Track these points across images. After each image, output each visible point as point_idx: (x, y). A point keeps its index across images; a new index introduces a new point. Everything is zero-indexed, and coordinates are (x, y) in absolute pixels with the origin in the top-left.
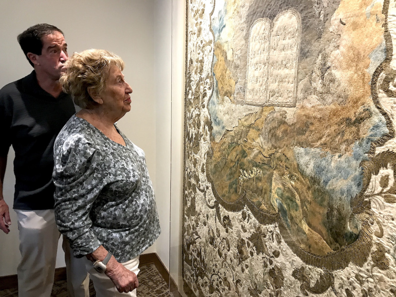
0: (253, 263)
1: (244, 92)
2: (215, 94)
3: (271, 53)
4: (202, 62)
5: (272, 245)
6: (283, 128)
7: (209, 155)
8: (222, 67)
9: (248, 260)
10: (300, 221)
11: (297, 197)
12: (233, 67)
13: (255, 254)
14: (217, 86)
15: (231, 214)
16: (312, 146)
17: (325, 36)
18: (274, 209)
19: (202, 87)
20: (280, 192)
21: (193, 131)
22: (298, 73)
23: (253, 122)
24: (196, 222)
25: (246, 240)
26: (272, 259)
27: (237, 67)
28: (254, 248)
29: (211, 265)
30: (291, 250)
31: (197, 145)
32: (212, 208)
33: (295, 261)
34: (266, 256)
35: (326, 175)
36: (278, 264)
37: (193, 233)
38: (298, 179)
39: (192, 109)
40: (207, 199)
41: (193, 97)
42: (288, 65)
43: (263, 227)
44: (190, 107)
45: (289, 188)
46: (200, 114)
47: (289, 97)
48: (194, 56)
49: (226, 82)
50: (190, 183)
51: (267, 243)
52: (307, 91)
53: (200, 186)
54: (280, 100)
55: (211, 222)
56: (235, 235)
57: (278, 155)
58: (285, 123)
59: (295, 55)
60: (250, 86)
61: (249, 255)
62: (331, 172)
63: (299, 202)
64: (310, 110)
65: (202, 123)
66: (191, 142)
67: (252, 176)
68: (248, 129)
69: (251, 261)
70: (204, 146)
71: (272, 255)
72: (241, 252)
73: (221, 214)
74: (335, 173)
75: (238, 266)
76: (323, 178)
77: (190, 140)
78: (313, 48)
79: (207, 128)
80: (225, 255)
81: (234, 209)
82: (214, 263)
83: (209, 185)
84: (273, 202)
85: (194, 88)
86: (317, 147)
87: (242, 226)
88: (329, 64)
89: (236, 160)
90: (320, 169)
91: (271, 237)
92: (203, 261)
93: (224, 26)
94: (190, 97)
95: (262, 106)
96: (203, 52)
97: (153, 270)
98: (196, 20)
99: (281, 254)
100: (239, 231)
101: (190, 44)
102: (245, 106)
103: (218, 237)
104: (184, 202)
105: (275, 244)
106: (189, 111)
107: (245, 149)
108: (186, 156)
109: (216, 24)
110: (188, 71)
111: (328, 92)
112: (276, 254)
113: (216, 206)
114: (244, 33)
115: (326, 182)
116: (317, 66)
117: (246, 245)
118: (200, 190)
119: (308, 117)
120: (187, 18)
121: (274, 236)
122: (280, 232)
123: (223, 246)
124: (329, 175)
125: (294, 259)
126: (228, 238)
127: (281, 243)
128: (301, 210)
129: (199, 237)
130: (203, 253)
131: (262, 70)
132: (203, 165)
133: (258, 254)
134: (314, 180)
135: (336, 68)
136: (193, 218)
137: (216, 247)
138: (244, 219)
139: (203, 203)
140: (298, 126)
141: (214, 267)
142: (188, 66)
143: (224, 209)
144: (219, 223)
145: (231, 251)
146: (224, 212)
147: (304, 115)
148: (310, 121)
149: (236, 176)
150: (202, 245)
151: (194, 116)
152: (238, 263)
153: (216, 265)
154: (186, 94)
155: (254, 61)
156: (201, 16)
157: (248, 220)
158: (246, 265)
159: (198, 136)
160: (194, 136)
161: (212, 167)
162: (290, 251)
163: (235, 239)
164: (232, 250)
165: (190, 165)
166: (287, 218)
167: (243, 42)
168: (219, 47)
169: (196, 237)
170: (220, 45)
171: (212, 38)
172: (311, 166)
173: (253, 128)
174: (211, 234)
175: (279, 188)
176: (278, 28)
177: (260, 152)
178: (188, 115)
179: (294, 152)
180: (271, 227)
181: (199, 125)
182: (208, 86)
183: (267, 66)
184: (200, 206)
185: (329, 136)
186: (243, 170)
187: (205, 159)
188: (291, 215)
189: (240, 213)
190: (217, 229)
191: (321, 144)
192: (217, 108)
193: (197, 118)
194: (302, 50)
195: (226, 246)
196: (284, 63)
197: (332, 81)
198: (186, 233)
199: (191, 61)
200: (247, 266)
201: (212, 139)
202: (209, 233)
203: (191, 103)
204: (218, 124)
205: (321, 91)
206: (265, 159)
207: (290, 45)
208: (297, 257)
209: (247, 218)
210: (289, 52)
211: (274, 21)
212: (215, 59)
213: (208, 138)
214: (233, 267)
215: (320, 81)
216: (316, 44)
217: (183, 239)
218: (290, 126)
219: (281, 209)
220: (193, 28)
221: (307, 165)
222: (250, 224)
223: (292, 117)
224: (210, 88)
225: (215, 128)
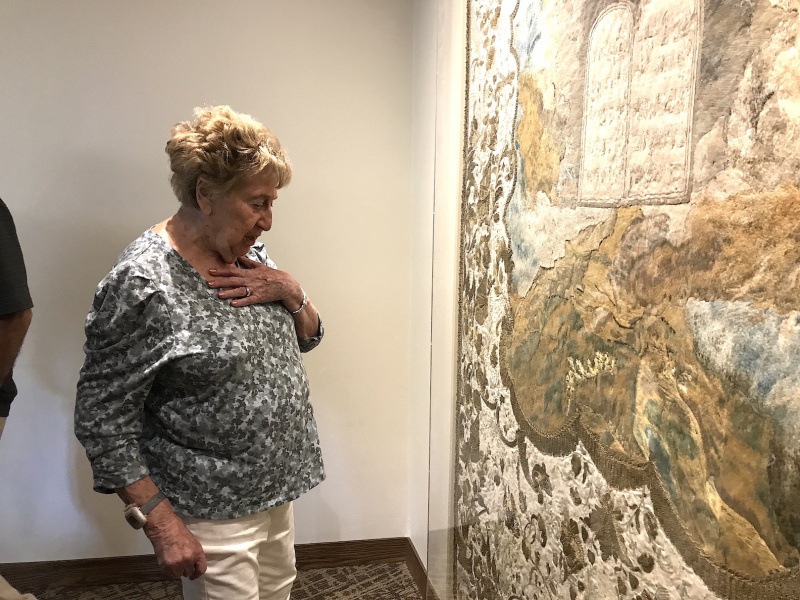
0: (595, 581)
1: (578, 177)
2: (518, 188)
3: (635, 81)
4: (494, 121)
5: (636, 540)
6: (660, 255)
7: (507, 325)
8: (532, 129)
9: (584, 571)
10: (702, 485)
11: (694, 423)
12: (554, 124)
13: (599, 559)
14: (523, 170)
15: (550, 461)
16: (728, 297)
17: (761, 18)
18: (641, 451)
19: (494, 177)
20: (655, 410)
21: (475, 274)
22: (695, 119)
23: (596, 246)
24: (481, 474)
25: (581, 524)
26: (636, 574)
27: (562, 123)
28: (597, 543)
29: (508, 575)
30: (680, 558)
31: (484, 303)
32: (511, 445)
33: (689, 585)
34: (624, 566)
35: (764, 370)
36: (651, 590)
37: (474, 500)
38: (695, 380)
39: (476, 226)
40: (502, 425)
41: (477, 200)
42: (672, 104)
43: (617, 495)
44: (472, 222)
45: (674, 402)
46: (489, 236)
47: (675, 180)
48: (480, 112)
49: (541, 160)
50: (469, 388)
51: (624, 535)
52: (718, 160)
53: (487, 396)
54: (655, 188)
55: (509, 476)
56: (556, 510)
57: (650, 321)
58: (665, 243)
59: (688, 77)
60: (589, 164)
61: (587, 560)
62: (777, 360)
63: (697, 437)
64: (724, 207)
65: (494, 255)
66: (473, 298)
67: (594, 372)
68: (585, 263)
69: (589, 574)
70: (497, 307)
71: (636, 564)
72: (568, 551)
73: (529, 461)
74: (788, 364)
75: (563, 582)
76: (757, 378)
77: (471, 294)
78: (731, 53)
79: (502, 265)
80: (537, 554)
81: (555, 448)
82: (516, 570)
83: (506, 393)
84: (639, 434)
85: (478, 179)
86: (741, 299)
87: (571, 489)
88: (770, 87)
89: (560, 336)
90: (749, 355)
91: (634, 521)
92: (492, 564)
93: (538, 37)
94: (471, 200)
95: (614, 206)
96: (497, 99)
97: (402, 575)
98: (485, 33)
99: (657, 565)
100: (564, 502)
101: (473, 87)
102: (578, 208)
103: (523, 512)
104: (459, 432)
105: (642, 537)
106: (469, 231)
107: (579, 309)
108: (462, 329)
109: (523, 37)
110: (469, 146)
111: (770, 157)
112: (647, 564)
113: (518, 442)
114: (578, 44)
115: (765, 388)
116: (741, 95)
117: (580, 535)
118: (488, 404)
119: (719, 224)
120: (468, 32)
121: (641, 517)
122: (655, 509)
123: (533, 533)
124: (773, 368)
125: (686, 579)
126: (544, 515)
127: (658, 538)
128: (703, 456)
129: (486, 510)
130: (492, 546)
131: (615, 124)
132: (495, 348)
133: (605, 560)
134: (735, 383)
135: (788, 93)
136: (475, 465)
137: (517, 536)
138: (577, 474)
139: (495, 432)
140: (695, 248)
141: (514, 581)
142: (469, 135)
143: (536, 449)
144: (526, 481)
145: (548, 547)
146: (535, 456)
147: (710, 221)
148: (723, 233)
149: (560, 373)
150: (492, 527)
151: (478, 242)
152: (563, 577)
153: (518, 577)
154: (465, 195)
155: (597, 105)
156: (494, 23)
157: (585, 476)
158: (580, 584)
159: (485, 283)
160: (477, 285)
161: (510, 352)
162: (678, 560)
163: (557, 518)
164: (550, 544)
165: (469, 347)
166: (671, 475)
167: (576, 65)
168: (527, 84)
169: (480, 509)
170: (530, 79)
171: (514, 68)
172: (727, 346)
173: (597, 260)
174: (509, 504)
175: (652, 402)
176: (650, 19)
177: (611, 316)
178: (468, 240)
179: (685, 313)
180: (633, 495)
181: (487, 260)
182: (505, 174)
183: (625, 113)
184: (488, 442)
185: (771, 267)
186: (576, 358)
187: (498, 335)
188: (679, 469)
189: (568, 459)
190: (521, 494)
191: (752, 291)
192: (522, 220)
193: (483, 245)
194: (704, 61)
195: (539, 534)
196: (663, 99)
197: (780, 128)
198: (461, 500)
199: (475, 124)
200: (582, 587)
201: (513, 289)
202: (505, 502)
203: (472, 214)
204: (525, 254)
205: (750, 155)
206: (622, 331)
207: (676, 56)
208: (694, 576)
209: (583, 470)
210: (676, 71)
211: (641, 6)
212: (520, 112)
213: (504, 287)
214: (552, 584)
215: (750, 131)
216: (739, 41)
217: (456, 512)
218: (675, 249)
219: (657, 452)
220: (479, 53)
221: (716, 342)
222: (588, 485)
223: (682, 228)
224: (509, 178)
225: (519, 265)
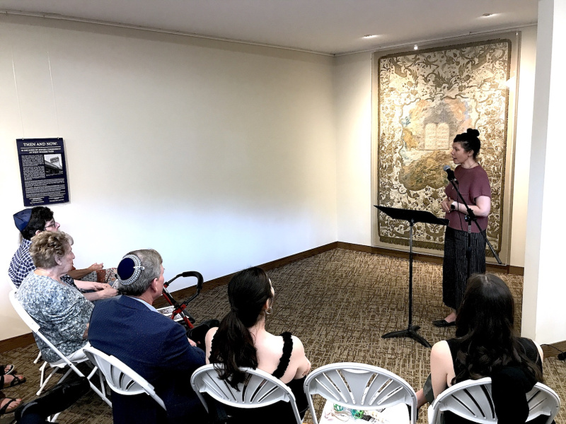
1: (424, 146)
2: (404, 147)
3: (437, 134)
4: (393, 135)
7: (401, 172)
8: (408, 137)
9: (430, 204)
12: (416, 137)
14: (405, 144)
15: (418, 192)
19: (393, 145)
22: (449, 140)
23: (429, 156)
25: (428, 198)
27: (418, 138)
31: (390, 170)
32: (404, 193)
39: (385, 155)
40: (400, 191)
41: (386, 149)
46: (392, 156)
47: (446, 147)
48: (386, 132)
49: (412, 143)
50: (384, 188)
53: (394, 187)
54: (442, 148)
55: (404, 200)
58: (445, 155)
65: (395, 160)
67: (430, 174)
68: (427, 159)
70: (397, 169)
73: (411, 194)
77: (384, 168)
79: (398, 161)
81: (420, 189)
83: (402, 185)
85: (386, 145)
87: (425, 194)
89: (420, 171)
93: (410, 123)
95: (434, 150)
96: (394, 131)
100: (423, 196)
102: (424, 151)
104: (379, 199)
106: (382, 156)
107: (426, 166)
108: (380, 177)
109: (405, 121)
110: (381, 138)
113: (407, 192)
114: (422, 126)
120: (379, 115)
126: (417, 201)
133: (435, 200)
139: (397, 194)
143: (413, 191)
149: (420, 177)
151: (387, 158)
154: (380, 148)
155: (428, 136)
156: (392, 116)
159: (391, 166)
160: (387, 166)
161: (403, 177)
163: (421, 200)
165: (384, 180)
167: (422, 129)
170: (407, 129)
171: (401, 126)
176: (440, 127)
177: (434, 165)
181: (391, 161)
182: (398, 145)
183: (435, 138)
184: (394, 196)
186: (425, 173)
187: (397, 175)
189: (424, 189)
190: (409, 201)
192: (406, 153)
193: (390, 158)
201: (403, 165)
203: (383, 152)
204: (407, 159)
209: (428, 189)
211: (438, 125)
212: (404, 134)
213: (400, 165)
220: (384, 120)
222: (430, 191)
225: (405, 161)
